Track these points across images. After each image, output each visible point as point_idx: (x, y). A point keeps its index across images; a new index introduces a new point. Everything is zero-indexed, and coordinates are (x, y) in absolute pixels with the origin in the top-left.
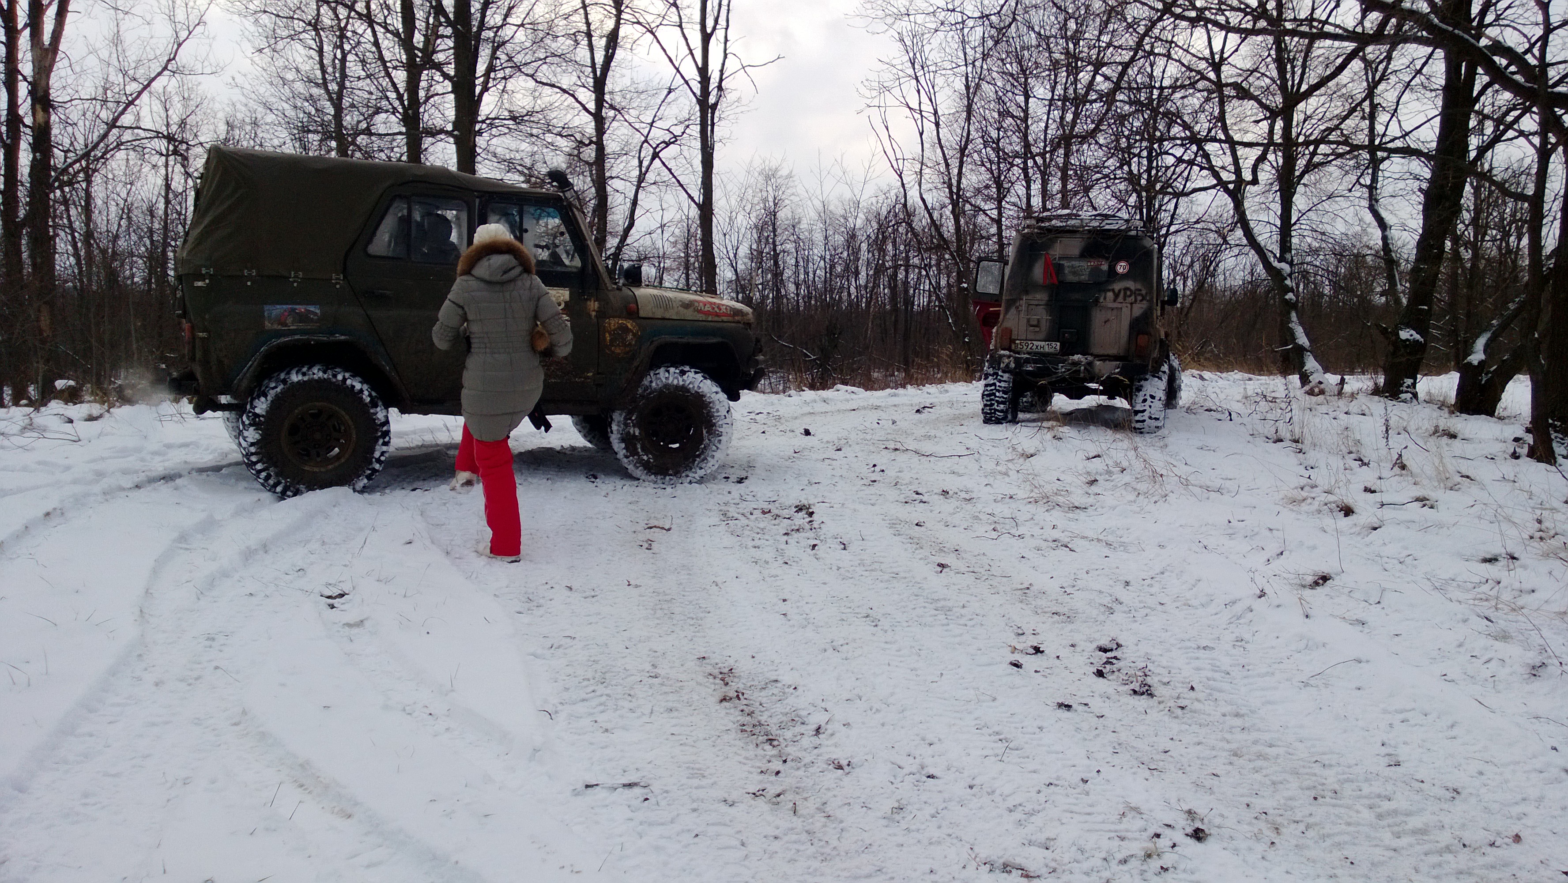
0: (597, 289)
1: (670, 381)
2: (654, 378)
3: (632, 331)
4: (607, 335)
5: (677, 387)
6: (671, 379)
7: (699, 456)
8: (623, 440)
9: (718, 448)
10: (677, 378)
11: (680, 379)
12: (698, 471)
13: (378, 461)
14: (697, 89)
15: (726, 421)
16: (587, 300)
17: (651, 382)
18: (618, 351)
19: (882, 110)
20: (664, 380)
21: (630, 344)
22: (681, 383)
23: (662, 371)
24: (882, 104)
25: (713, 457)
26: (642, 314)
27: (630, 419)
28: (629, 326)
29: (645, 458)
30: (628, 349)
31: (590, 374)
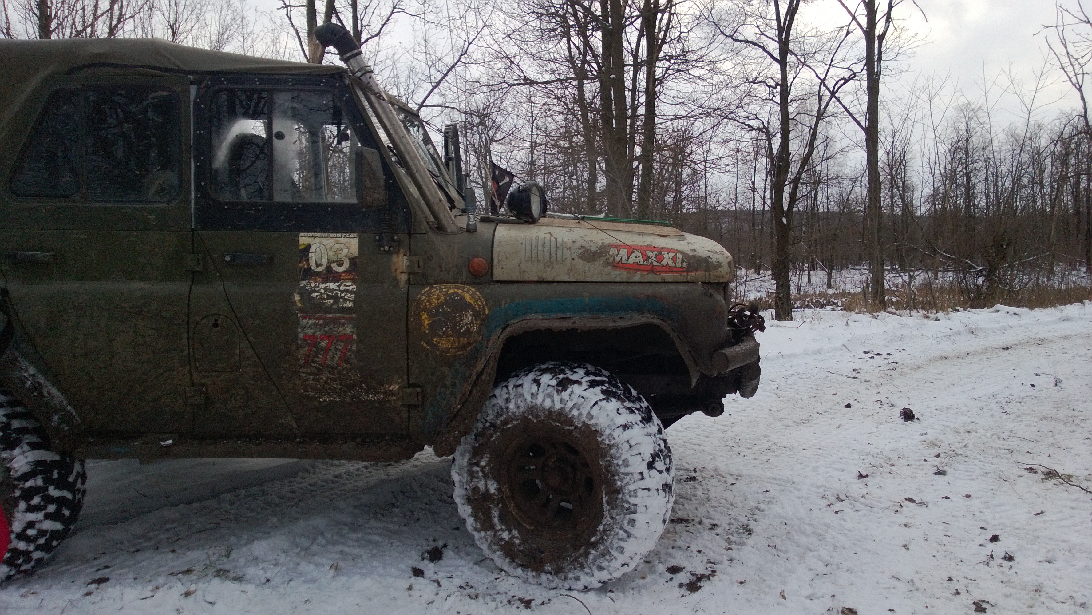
0: (410, 234)
1: (539, 401)
2: (512, 393)
3: (473, 309)
4: (425, 316)
5: (550, 412)
6: (540, 397)
7: (594, 545)
8: (469, 500)
9: (629, 535)
10: (550, 396)
11: (557, 398)
12: (596, 573)
13: (22, 536)
14: (864, 21)
15: (642, 484)
16: (389, 253)
17: (508, 400)
18: (444, 344)
19: (1060, 29)
20: (529, 399)
21: (468, 331)
22: (558, 406)
23: (527, 381)
24: (1060, 23)
25: (621, 550)
26: (499, 274)
27: (477, 464)
28: (468, 298)
29: (506, 535)
30: (463, 341)
31: (395, 387)
